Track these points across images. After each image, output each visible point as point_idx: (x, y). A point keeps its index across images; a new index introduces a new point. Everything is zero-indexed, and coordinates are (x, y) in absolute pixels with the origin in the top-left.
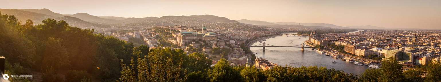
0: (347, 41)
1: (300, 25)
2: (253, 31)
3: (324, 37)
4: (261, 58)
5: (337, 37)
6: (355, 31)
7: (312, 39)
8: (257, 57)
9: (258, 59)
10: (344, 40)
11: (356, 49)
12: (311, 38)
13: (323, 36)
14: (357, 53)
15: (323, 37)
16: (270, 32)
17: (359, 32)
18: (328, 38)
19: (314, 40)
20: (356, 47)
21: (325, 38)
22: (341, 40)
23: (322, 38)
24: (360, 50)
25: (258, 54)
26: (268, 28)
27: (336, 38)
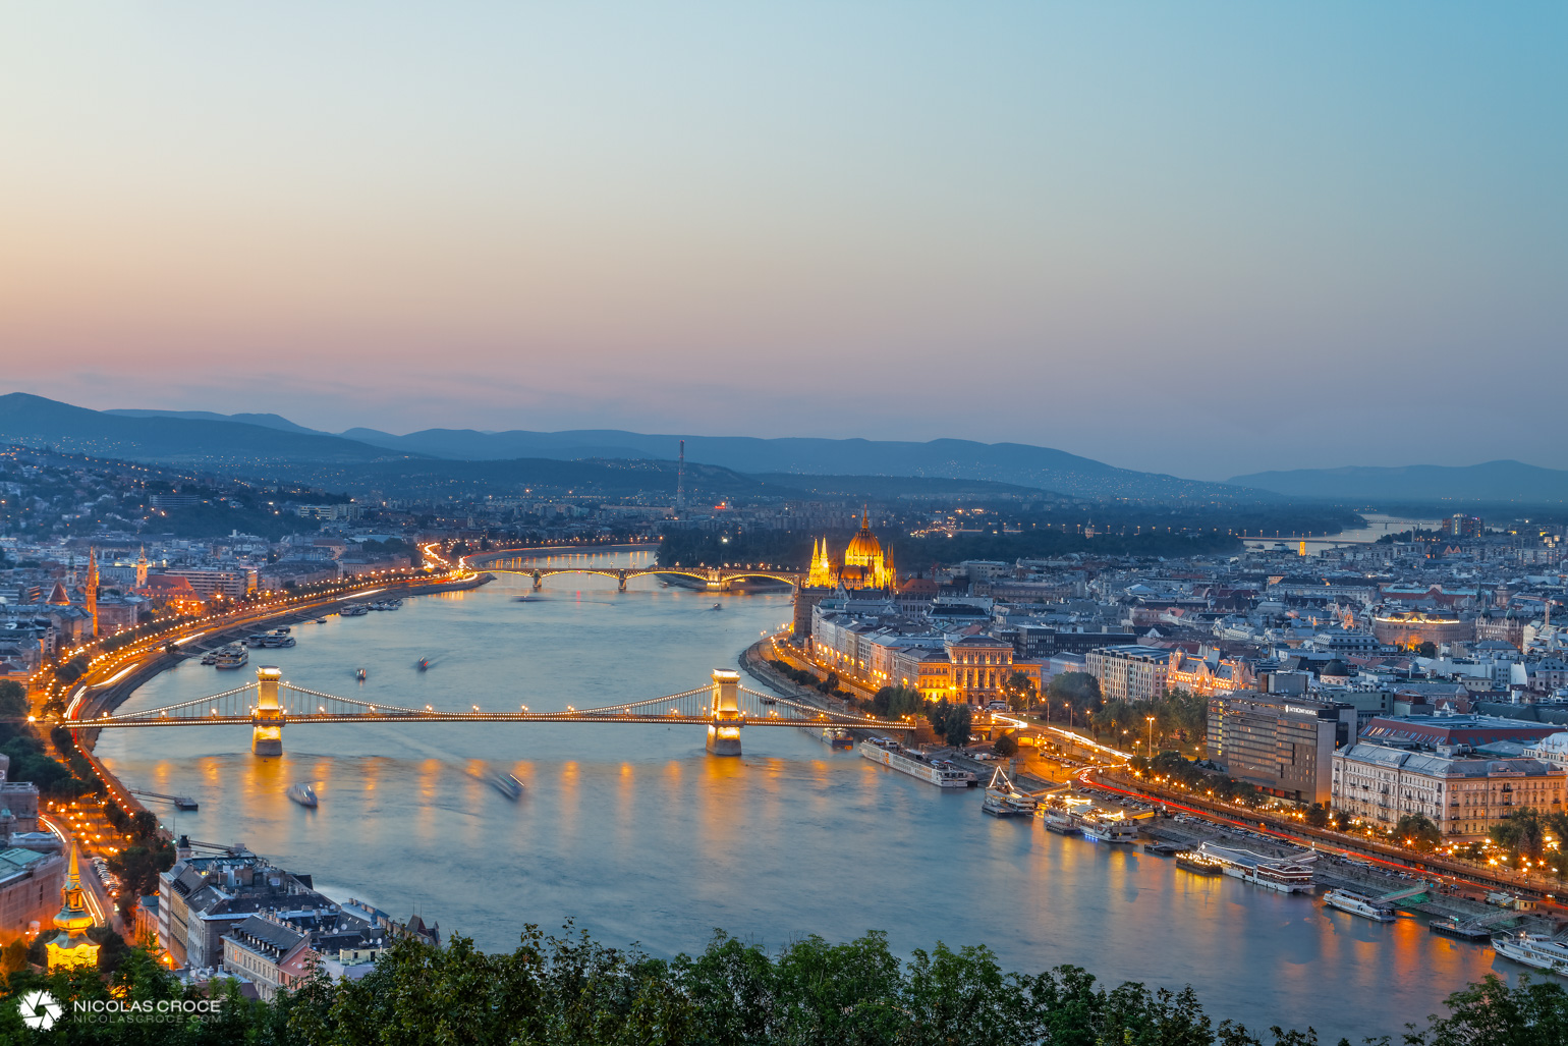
0: (1230, 649)
1: (693, 467)
2: (126, 538)
3: (968, 600)
4: (233, 856)
5: (1122, 601)
6: (1335, 530)
7: (830, 626)
8: (185, 842)
9: (201, 862)
10: (1209, 639)
11: (1342, 738)
12: (818, 613)
13: (961, 585)
14: (1360, 794)
15: (951, 601)
16: (338, 551)
17: (1387, 540)
18: (1017, 615)
19: (847, 634)
20: (1344, 716)
21: (980, 612)
22: (1166, 630)
23: (941, 610)
24: (1396, 754)
25: (194, 808)
26: (315, 499)
27: (1111, 617)
